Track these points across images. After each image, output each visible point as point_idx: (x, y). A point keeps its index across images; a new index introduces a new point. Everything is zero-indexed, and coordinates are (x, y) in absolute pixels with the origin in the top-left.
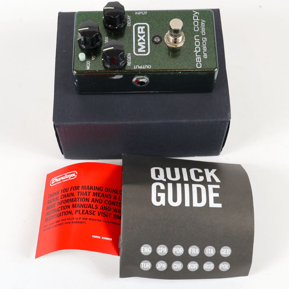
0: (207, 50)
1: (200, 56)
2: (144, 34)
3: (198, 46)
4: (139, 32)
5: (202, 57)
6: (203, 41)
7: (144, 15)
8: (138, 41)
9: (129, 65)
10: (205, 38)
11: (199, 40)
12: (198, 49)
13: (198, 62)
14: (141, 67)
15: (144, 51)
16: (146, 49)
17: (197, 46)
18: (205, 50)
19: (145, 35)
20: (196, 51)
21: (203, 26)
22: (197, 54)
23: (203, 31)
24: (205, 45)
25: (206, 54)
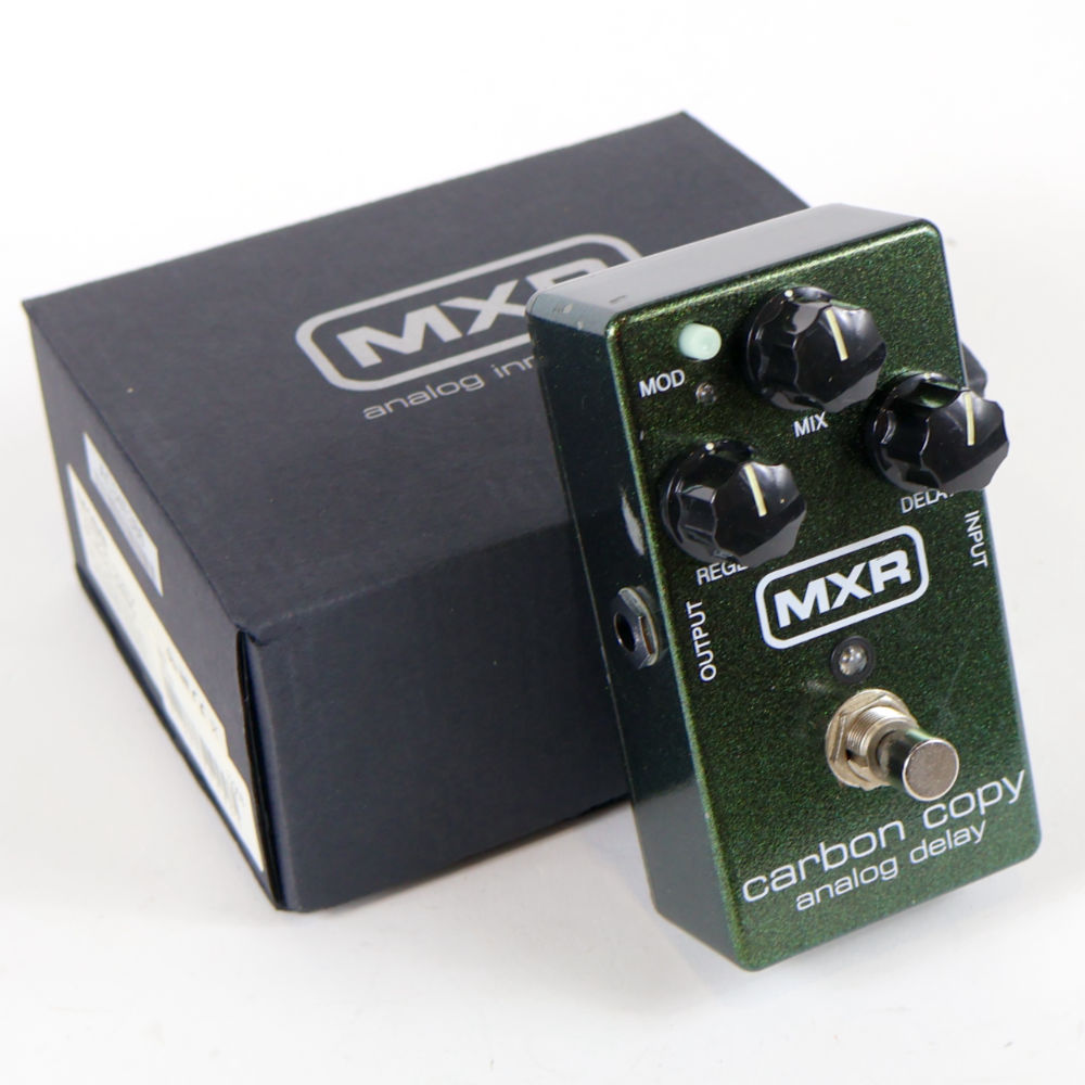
0: (836, 896)
1: (803, 877)
2: (871, 588)
3: (849, 853)
4: (876, 565)
5: (801, 887)
6: (878, 865)
7: (969, 554)
8: (830, 573)
9: (700, 577)
10: (895, 869)
11: (884, 845)
12: (834, 857)
13: (770, 880)
14: (702, 635)
15: (784, 621)
16: (798, 626)
17: (848, 850)
18: (834, 888)
19: (868, 594)
20: (825, 853)
21: (953, 839)
22: (813, 861)
23: (928, 850)
24: (859, 880)
25: (815, 898)
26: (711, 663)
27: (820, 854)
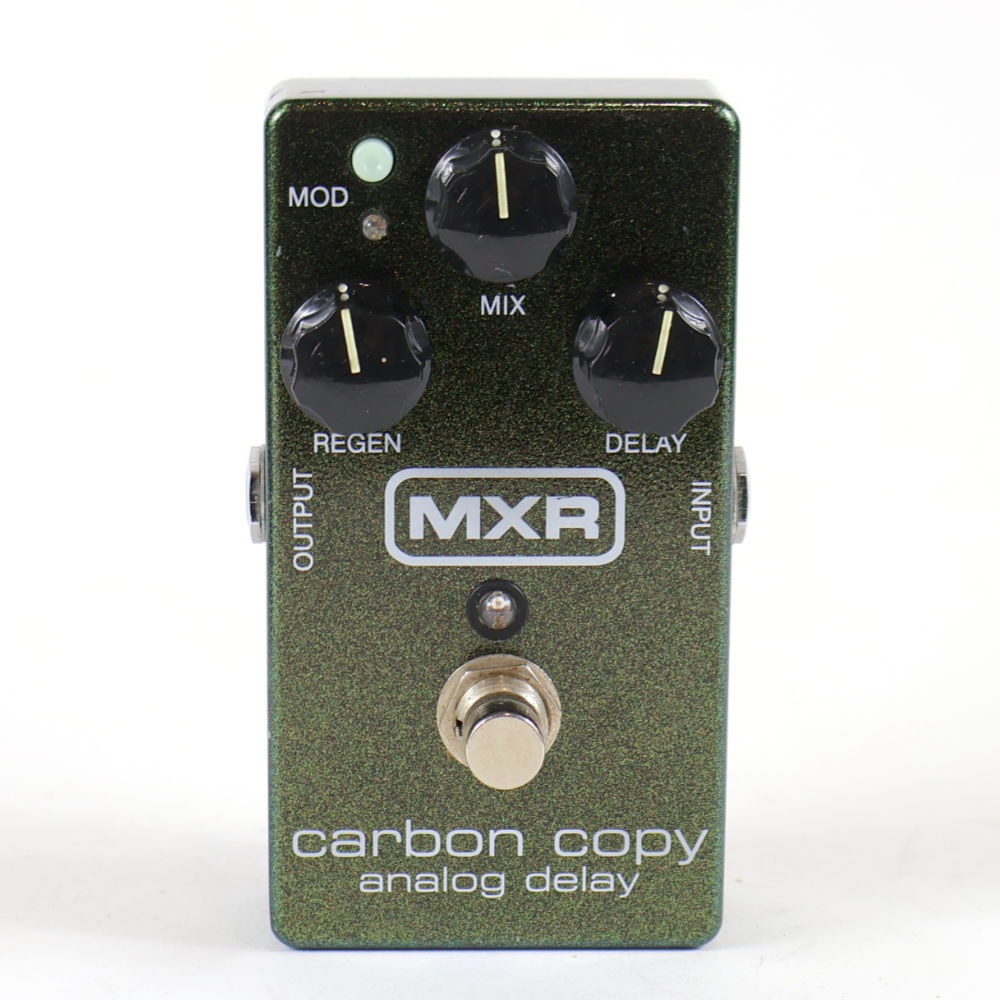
0: (414, 893)
1: (375, 853)
2: (542, 533)
3: (443, 846)
4: (554, 504)
5: (366, 864)
6: (478, 873)
7: (687, 534)
8: (490, 495)
9: (317, 443)
10: (502, 888)
11: (492, 853)
12: (421, 843)
13: (330, 840)
14: (303, 514)
15: (416, 532)
16: (431, 544)
17: (444, 842)
18: (414, 882)
19: (536, 536)
20: (409, 834)
21: (589, 880)
22: (391, 838)
23: (553, 882)
24: (449, 883)
25: (385, 885)
26: (309, 551)
27: (403, 834)
